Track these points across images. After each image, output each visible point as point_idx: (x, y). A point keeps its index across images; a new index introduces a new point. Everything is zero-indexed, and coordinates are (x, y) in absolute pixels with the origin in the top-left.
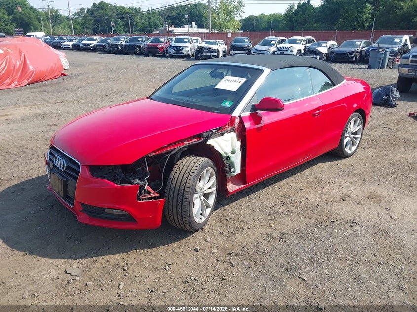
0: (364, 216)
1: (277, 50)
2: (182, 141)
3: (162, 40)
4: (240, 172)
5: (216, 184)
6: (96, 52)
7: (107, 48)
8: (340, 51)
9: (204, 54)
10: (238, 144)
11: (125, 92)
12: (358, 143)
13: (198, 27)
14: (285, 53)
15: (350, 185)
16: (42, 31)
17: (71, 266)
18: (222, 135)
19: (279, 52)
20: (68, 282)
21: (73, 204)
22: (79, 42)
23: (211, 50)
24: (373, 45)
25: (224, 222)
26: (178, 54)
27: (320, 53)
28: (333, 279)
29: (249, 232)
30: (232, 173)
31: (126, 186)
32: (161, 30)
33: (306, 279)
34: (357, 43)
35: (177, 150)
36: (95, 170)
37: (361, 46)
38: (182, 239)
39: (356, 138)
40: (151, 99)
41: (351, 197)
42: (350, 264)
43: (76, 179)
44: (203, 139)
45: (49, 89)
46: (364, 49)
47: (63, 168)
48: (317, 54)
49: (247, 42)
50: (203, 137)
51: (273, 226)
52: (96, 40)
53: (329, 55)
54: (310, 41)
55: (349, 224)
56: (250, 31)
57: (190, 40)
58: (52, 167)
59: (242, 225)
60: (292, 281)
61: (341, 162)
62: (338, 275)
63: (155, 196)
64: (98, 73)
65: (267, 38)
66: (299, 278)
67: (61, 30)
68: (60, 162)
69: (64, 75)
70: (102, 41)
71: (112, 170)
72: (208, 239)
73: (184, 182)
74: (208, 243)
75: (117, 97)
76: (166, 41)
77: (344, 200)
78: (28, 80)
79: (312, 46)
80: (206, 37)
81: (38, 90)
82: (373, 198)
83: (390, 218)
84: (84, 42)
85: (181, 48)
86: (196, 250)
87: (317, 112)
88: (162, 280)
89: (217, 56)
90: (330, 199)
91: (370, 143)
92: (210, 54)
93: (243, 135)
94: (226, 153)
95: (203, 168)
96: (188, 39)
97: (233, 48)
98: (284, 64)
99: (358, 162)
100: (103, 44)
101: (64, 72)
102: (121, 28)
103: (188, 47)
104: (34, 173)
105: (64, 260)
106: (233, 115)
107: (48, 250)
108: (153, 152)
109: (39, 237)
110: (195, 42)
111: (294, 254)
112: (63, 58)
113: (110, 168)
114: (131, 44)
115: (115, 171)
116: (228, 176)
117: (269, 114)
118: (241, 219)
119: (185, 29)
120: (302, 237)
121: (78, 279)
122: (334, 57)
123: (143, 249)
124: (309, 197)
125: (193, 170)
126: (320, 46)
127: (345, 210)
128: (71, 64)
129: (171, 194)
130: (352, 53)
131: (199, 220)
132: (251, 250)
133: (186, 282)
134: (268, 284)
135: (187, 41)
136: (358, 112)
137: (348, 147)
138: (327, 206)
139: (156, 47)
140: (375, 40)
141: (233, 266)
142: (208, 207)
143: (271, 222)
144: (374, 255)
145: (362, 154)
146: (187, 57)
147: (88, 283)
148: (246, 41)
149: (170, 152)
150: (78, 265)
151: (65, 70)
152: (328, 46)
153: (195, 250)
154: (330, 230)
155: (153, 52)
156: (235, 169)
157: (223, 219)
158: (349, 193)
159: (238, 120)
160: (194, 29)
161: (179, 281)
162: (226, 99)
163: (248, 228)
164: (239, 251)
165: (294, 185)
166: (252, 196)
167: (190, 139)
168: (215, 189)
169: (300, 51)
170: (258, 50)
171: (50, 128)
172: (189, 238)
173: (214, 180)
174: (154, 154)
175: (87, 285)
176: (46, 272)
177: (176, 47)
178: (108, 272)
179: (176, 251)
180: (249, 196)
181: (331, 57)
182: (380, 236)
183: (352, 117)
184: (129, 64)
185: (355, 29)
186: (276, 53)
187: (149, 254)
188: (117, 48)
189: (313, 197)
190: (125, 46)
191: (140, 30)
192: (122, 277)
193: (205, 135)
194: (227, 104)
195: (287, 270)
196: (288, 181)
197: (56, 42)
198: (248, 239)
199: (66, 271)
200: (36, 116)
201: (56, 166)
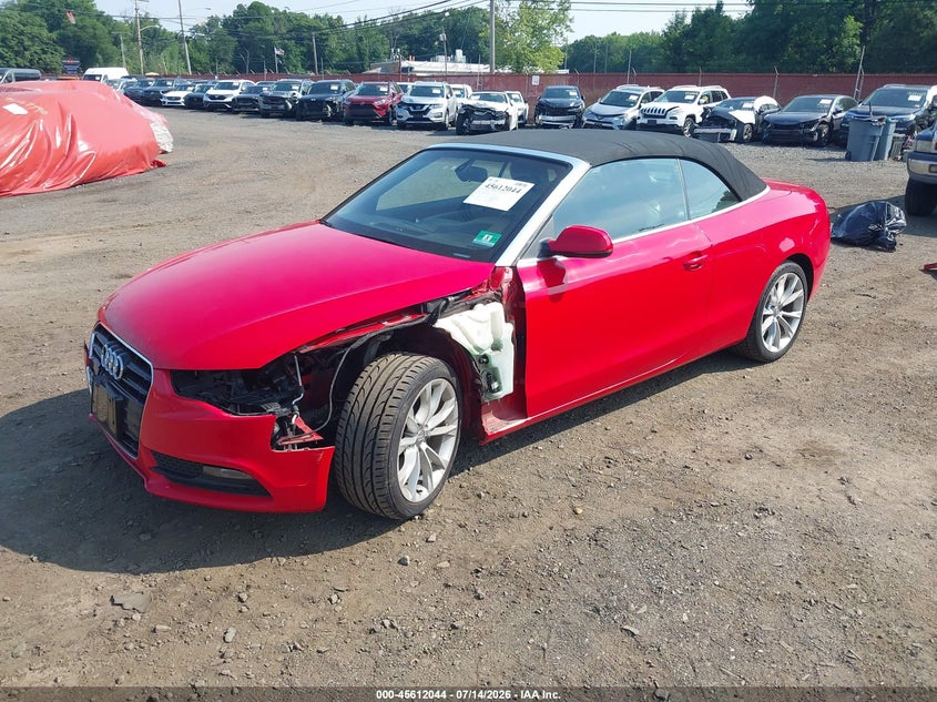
0: (788, 494)
1: (641, 115)
2: (378, 320)
3: (383, 89)
4: (512, 391)
5: (456, 415)
6: (237, 113)
7: (262, 105)
8: (783, 120)
9: (475, 122)
10: (508, 329)
11: (291, 205)
12: (794, 330)
13: (468, 62)
14: (659, 121)
15: (767, 425)
16: (121, 66)
17: (126, 588)
18: (472, 307)
19: (645, 121)
20: (116, 623)
21: (136, 454)
22: (201, 91)
23: (491, 114)
24: (860, 108)
25: (473, 500)
26: (418, 121)
27: (739, 124)
28: (697, 634)
29: (525, 525)
30: (493, 391)
31: (247, 416)
32: (385, 68)
33: (636, 632)
34: (823, 102)
35: (365, 339)
36: (183, 379)
37: (832, 110)
38: (374, 536)
39: (790, 319)
40: (326, 224)
41: (765, 452)
42: (739, 602)
43: (142, 399)
44: (426, 316)
45: (125, 194)
46: (839, 115)
47: (118, 374)
48: (731, 126)
49: (574, 97)
50: (426, 312)
51: (580, 511)
52: (239, 88)
53: (760, 129)
54: (716, 97)
55: (751, 513)
56: (586, 71)
57: (446, 92)
58: (96, 370)
59: (510, 509)
60: (605, 636)
61: (753, 374)
62: (708, 626)
63: (312, 439)
64: (235, 162)
65: (619, 89)
66: (622, 629)
67: (163, 62)
68: (113, 361)
69: (160, 165)
70: (250, 90)
71: (221, 380)
72: (432, 538)
73: (378, 411)
74: (430, 547)
75: (271, 217)
76: (391, 91)
77: (747, 458)
78: (78, 174)
79: (719, 108)
80: (484, 84)
81: (98, 196)
82: (814, 454)
83: (847, 501)
84: (211, 92)
85: (425, 108)
86: (402, 562)
87: (695, 260)
88: (320, 625)
89: (506, 127)
90: (716, 455)
91: (826, 331)
92: (488, 122)
93: (518, 309)
94: (478, 349)
95: (424, 379)
96: (442, 89)
97: (542, 108)
98: (622, 152)
99: (792, 373)
100: (253, 96)
101: (160, 158)
102: (297, 61)
103: (441, 107)
104: (70, 381)
105: (113, 576)
106: (499, 263)
107: (80, 552)
108: (309, 344)
109: (63, 523)
110: (458, 96)
111: (617, 576)
112: (159, 128)
113: (218, 376)
114: (313, 97)
115: (228, 383)
116: (486, 399)
117: (581, 264)
118: (511, 494)
119: (439, 65)
120: (641, 540)
121: (137, 617)
122: (768, 134)
123: (287, 554)
124: (670, 449)
125: (400, 385)
126: (739, 107)
127: (746, 481)
128: (179, 140)
129: (350, 436)
130: (811, 123)
131: (415, 495)
132: (523, 565)
133: (372, 631)
134: (552, 640)
135: (438, 92)
136: (795, 262)
137: (771, 339)
138: (708, 470)
139: (369, 105)
140: (864, 97)
141: (478, 598)
142: (437, 466)
143: (577, 503)
144: (797, 583)
145: (804, 355)
146: (439, 128)
147: (158, 627)
148: (571, 94)
149: (347, 344)
150: (141, 588)
151: (164, 152)
152: (757, 109)
153: (400, 562)
154: (706, 524)
155: (362, 115)
156: (500, 383)
157: (470, 494)
158: (761, 442)
159: (508, 276)
160: (460, 65)
161: (357, 628)
162: (487, 228)
163: (524, 515)
164: (496, 565)
165: (640, 422)
166: (541, 445)
167: (398, 314)
168: (456, 426)
169: (692, 117)
170: (597, 115)
171: (114, 282)
172: (390, 534)
173: (451, 407)
174: (312, 348)
175: (154, 631)
176: (70, 600)
177: (414, 106)
178: (205, 604)
179: (358, 562)
180: (535, 445)
181: (762, 134)
182: (817, 541)
183: (781, 273)
184: (307, 142)
185: (824, 69)
186: (639, 122)
187: (298, 567)
188: (282, 107)
189: (678, 449)
190: (301, 101)
191: (339, 67)
192: (233, 614)
193: (431, 307)
194: (487, 240)
195: (598, 611)
196: (628, 412)
197: (150, 91)
198: (519, 539)
199: (112, 600)
200: (89, 255)
201: (104, 369)
